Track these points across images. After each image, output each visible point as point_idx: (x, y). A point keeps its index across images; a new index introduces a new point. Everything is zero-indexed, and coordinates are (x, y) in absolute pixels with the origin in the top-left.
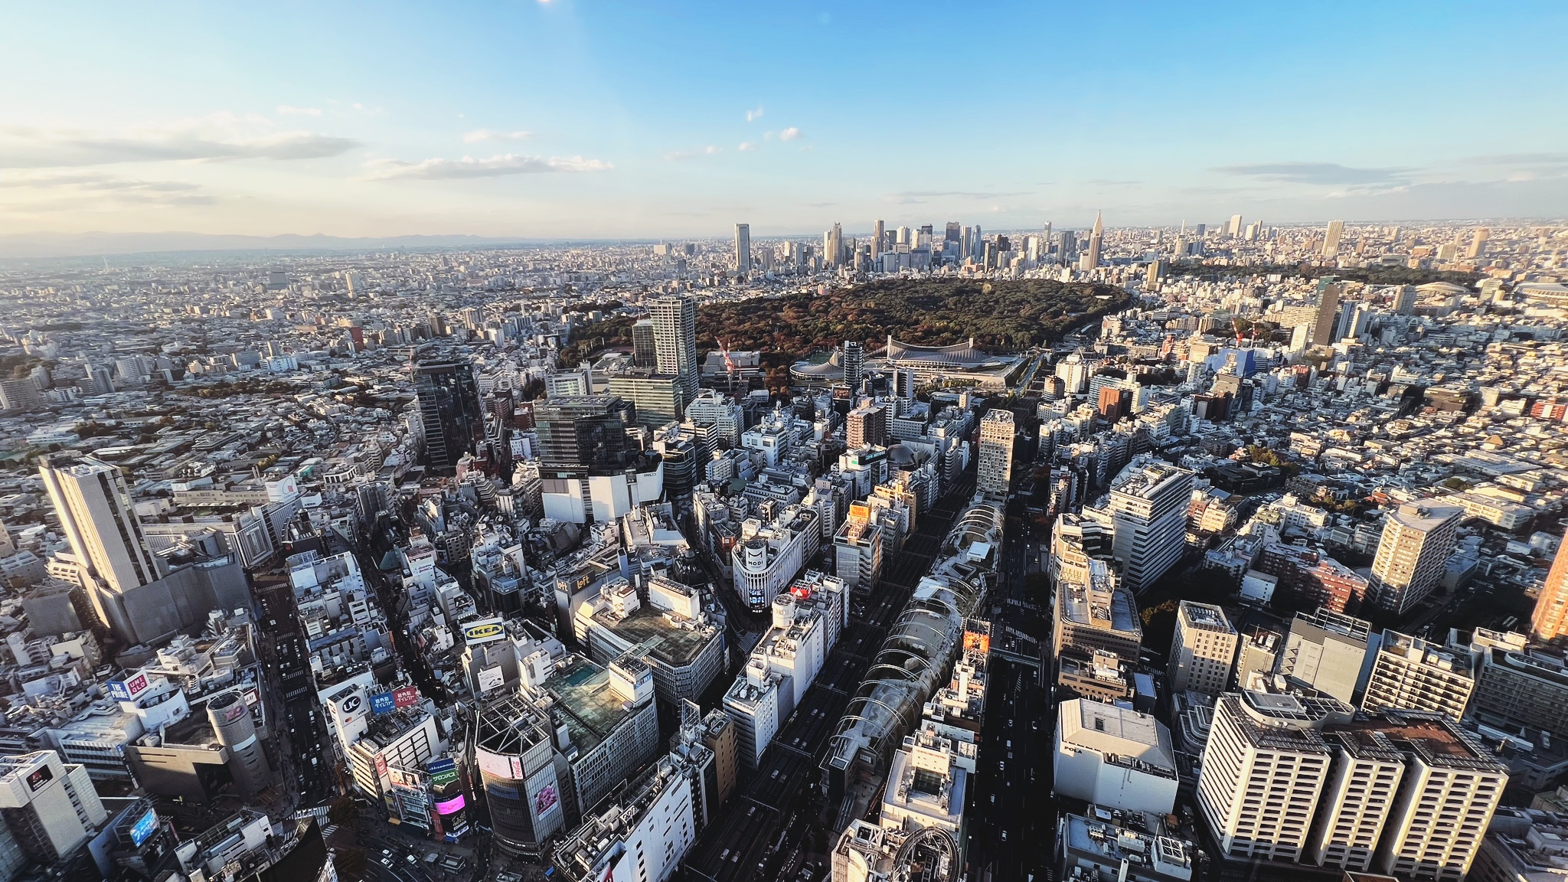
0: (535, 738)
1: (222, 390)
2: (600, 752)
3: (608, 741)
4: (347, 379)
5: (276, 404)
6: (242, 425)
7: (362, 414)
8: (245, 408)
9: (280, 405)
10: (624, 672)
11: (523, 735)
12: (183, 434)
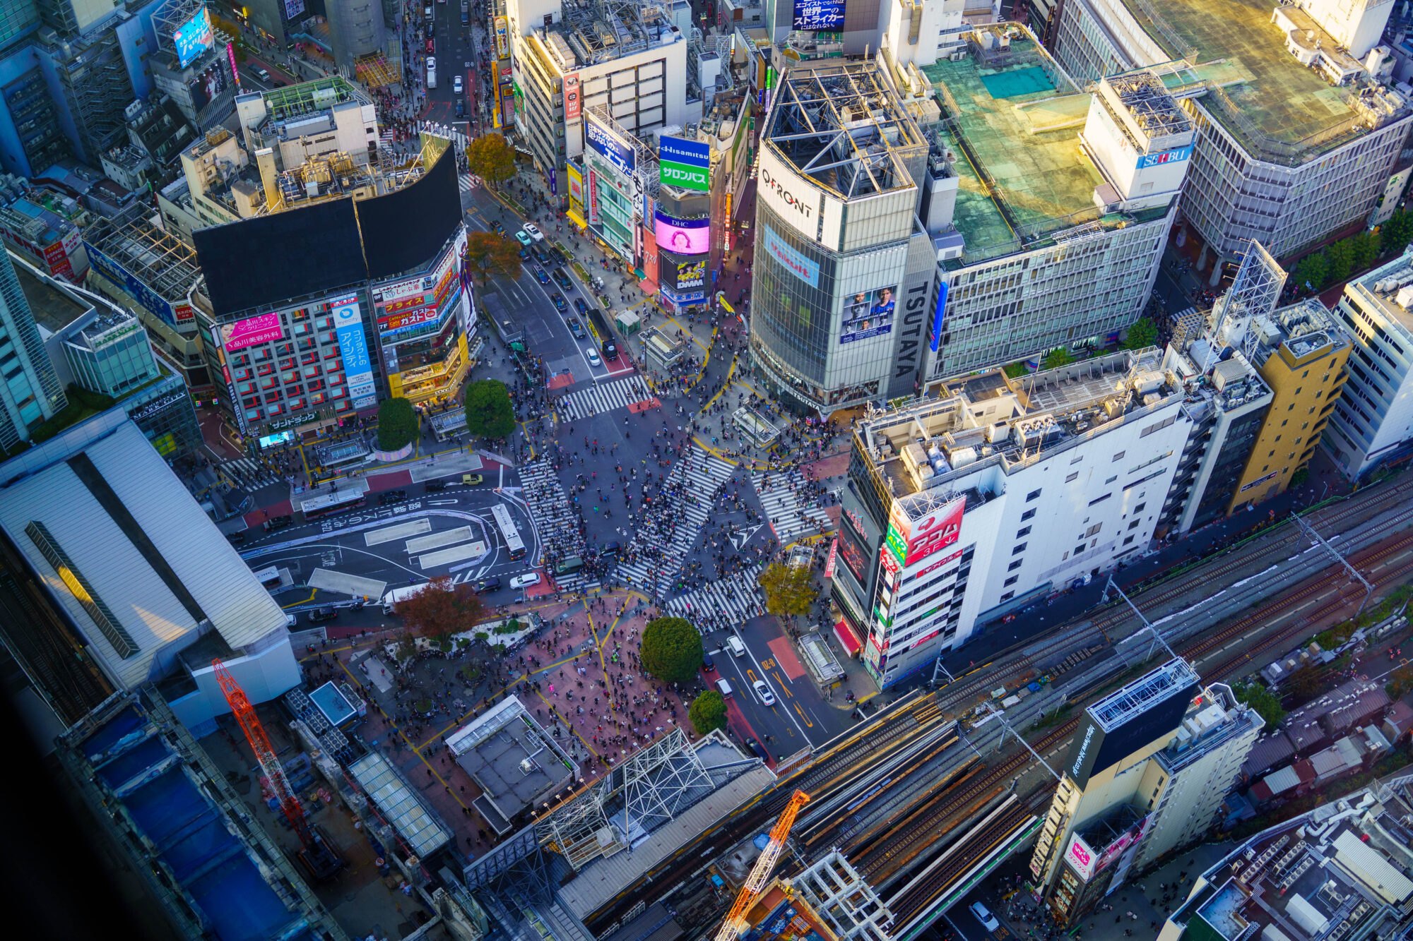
0: (885, 178)
2: (1008, 272)
3: (1036, 256)
10: (1129, 118)
11: (862, 160)
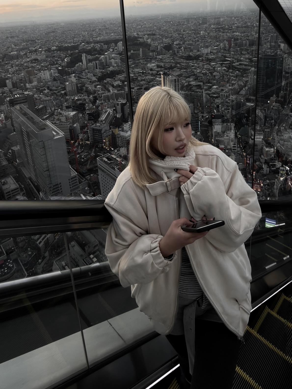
1: (189, 58)
4: (226, 59)
5: (204, 65)
6: (195, 71)
7: (232, 73)
8: (196, 65)
9: (205, 65)
12: (180, 71)
